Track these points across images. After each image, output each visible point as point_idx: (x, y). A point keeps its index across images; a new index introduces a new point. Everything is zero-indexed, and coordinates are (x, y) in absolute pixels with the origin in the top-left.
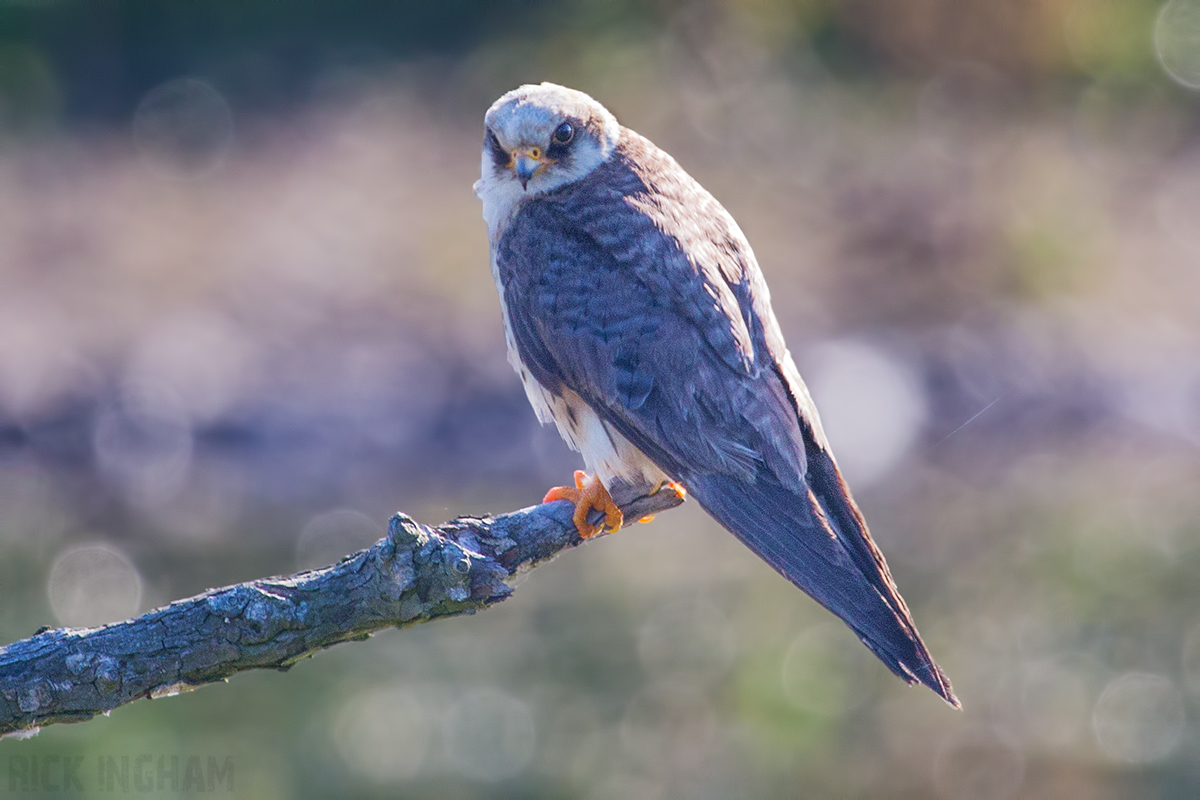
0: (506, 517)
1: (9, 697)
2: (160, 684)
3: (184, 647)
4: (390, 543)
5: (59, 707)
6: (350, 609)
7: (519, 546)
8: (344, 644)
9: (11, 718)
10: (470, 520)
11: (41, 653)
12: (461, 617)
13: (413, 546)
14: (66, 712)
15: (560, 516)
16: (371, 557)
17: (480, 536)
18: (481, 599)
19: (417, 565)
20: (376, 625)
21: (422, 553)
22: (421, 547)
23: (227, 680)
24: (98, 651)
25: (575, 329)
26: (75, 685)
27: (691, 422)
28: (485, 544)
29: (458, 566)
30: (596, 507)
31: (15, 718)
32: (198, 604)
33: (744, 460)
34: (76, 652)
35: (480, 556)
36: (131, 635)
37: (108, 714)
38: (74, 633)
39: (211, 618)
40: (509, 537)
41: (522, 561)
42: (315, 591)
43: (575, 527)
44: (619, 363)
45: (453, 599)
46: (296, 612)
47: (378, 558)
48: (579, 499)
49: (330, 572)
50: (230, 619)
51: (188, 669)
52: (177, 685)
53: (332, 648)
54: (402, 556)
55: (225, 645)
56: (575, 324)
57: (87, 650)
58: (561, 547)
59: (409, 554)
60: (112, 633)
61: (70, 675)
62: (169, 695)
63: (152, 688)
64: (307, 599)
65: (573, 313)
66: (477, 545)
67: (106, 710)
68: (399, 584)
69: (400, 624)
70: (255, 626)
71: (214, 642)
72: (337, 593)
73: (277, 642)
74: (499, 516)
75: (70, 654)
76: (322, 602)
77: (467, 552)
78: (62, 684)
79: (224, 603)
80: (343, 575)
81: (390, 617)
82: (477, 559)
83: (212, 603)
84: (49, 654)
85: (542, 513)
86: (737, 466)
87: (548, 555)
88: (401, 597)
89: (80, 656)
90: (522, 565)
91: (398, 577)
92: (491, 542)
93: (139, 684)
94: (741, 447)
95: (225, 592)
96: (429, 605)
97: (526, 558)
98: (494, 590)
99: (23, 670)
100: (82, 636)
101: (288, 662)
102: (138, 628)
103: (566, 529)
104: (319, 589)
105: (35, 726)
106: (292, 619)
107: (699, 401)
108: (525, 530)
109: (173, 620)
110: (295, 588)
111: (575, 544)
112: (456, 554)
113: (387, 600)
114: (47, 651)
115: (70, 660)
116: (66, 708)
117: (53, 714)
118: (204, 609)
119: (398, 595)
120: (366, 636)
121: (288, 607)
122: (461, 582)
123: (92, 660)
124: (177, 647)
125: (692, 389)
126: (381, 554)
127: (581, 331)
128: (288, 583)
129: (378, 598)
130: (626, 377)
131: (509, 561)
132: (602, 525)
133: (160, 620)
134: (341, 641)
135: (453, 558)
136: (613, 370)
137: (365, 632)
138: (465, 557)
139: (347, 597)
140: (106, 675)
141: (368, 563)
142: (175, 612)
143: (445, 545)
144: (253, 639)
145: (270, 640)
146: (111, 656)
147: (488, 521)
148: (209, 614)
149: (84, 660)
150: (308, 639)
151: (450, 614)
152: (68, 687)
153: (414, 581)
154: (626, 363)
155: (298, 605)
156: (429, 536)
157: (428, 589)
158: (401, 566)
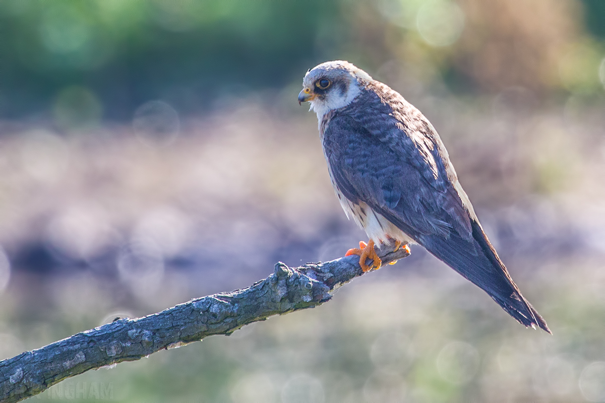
0: (328, 263)
1: (102, 350)
2: (172, 342)
3: (182, 325)
4: (275, 276)
5: (125, 354)
6: (258, 307)
7: (334, 276)
8: (255, 323)
9: (104, 360)
10: (312, 265)
11: (116, 330)
12: (308, 309)
13: (286, 277)
14: (128, 356)
15: (353, 262)
16: (267, 282)
17: (317, 272)
18: (317, 301)
19: (288, 285)
20: (269, 314)
21: (290, 280)
22: (289, 278)
23: (202, 340)
24: (143, 328)
25: (362, 174)
26: (132, 344)
27: (419, 212)
28: (319, 276)
29: (307, 286)
30: (369, 257)
31: (105, 359)
32: (188, 305)
33: (444, 228)
34: (133, 329)
35: (317, 281)
36: (158, 320)
37: (148, 357)
38: (131, 320)
39: (194, 313)
40: (330, 272)
41: (336, 283)
42: (241, 298)
43: (360, 267)
44: (384, 188)
45: (305, 301)
46: (232, 308)
47: (270, 283)
48: (361, 254)
49: (248, 290)
50: (203, 312)
51: (183, 336)
52: (179, 343)
53: (249, 324)
54: (281, 282)
55: (200, 324)
56: (363, 171)
57: (137, 328)
58: (354, 276)
59: (284, 281)
60: (149, 319)
61: (130, 339)
62: (175, 348)
63: (168, 344)
64: (238, 302)
65: (361, 166)
66: (315, 276)
67: (147, 355)
68: (280, 294)
69: (281, 313)
70: (214, 315)
71: (195, 323)
72: (251, 299)
73: (224, 322)
74: (325, 263)
75: (130, 330)
76: (244, 303)
77: (311, 279)
78: (126, 344)
79: (200, 305)
80: (254, 291)
81: (276, 310)
82: (315, 283)
83: (194, 304)
84: (120, 330)
85: (345, 261)
86: (441, 231)
87: (347, 280)
88: (281, 300)
89: (134, 331)
90: (336, 285)
91: (279, 291)
92: (322, 275)
93: (162, 342)
94: (442, 222)
95: (200, 300)
96: (294, 304)
97: (338, 282)
98: (324, 296)
99: (109, 337)
100: (135, 321)
101: (230, 332)
102: (161, 317)
103: (356, 268)
104: (243, 298)
105: (114, 363)
106: (231, 312)
107: (422, 203)
108: (337, 269)
109: (177, 313)
110: (232, 297)
111: (360, 275)
112: (306, 280)
113: (274, 302)
114: (119, 328)
115: (130, 332)
116: (128, 354)
117: (123, 357)
118: (191, 308)
119: (280, 300)
120: (265, 319)
121: (229, 306)
122: (308, 293)
123: (140, 332)
124: (179, 326)
125: (418, 197)
126: (272, 281)
127: (365, 175)
128: (228, 295)
129: (270, 301)
130: (388, 194)
131: (330, 284)
132: (372, 266)
133: (171, 313)
134: (253, 322)
135: (304, 282)
136: (382, 191)
137: (265, 317)
138: (310, 282)
139: (256, 301)
140: (147, 339)
141: (265, 285)
142: (178, 310)
143: (301, 276)
144: (213, 321)
145: (221, 321)
146: (148, 330)
147: (320, 265)
148: (193, 310)
149: (136, 332)
150: (239, 321)
151: (303, 308)
152: (129, 345)
153: (287, 293)
154: (387, 187)
155: (234, 305)
156: (293, 272)
157: (293, 296)
158: (281, 287)
